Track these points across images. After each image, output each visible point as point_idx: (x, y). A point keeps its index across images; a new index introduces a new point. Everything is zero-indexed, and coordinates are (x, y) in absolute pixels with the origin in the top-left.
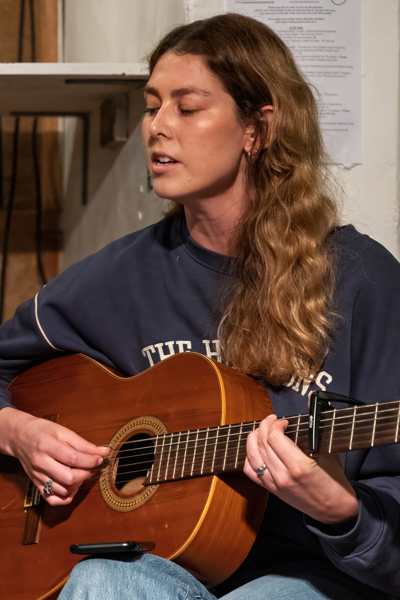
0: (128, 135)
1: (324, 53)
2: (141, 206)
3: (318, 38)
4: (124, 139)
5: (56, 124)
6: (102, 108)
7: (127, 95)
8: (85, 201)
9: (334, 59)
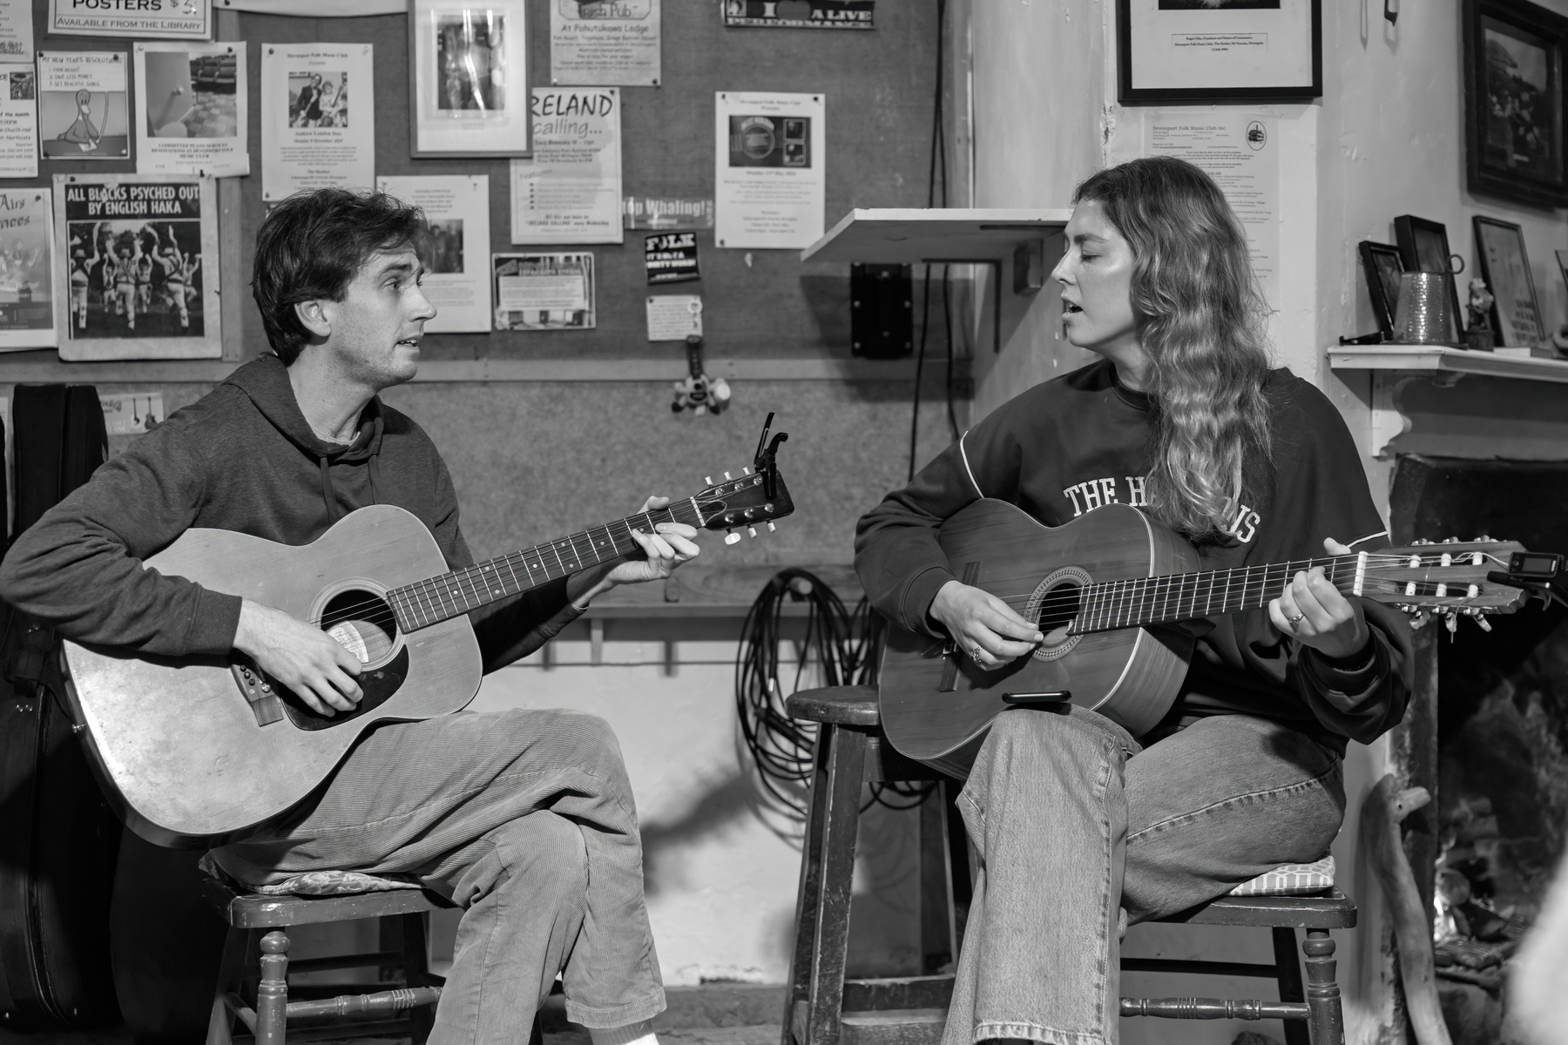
0: (1042, 282)
1: (1243, 199)
2: (1056, 352)
3: (1236, 183)
4: (1039, 286)
5: (968, 271)
6: (1016, 254)
7: (1042, 242)
8: (997, 348)
9: (1252, 204)
